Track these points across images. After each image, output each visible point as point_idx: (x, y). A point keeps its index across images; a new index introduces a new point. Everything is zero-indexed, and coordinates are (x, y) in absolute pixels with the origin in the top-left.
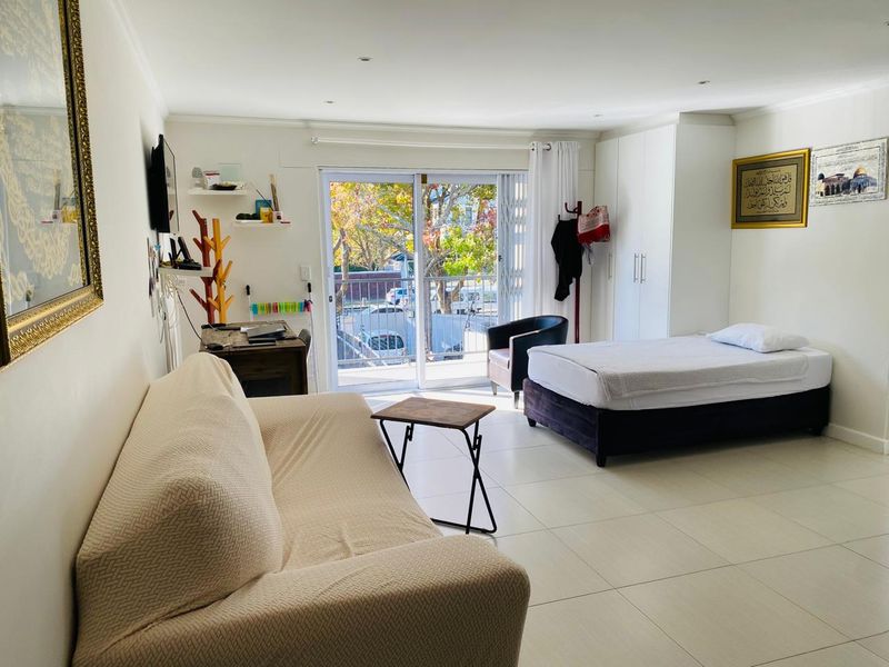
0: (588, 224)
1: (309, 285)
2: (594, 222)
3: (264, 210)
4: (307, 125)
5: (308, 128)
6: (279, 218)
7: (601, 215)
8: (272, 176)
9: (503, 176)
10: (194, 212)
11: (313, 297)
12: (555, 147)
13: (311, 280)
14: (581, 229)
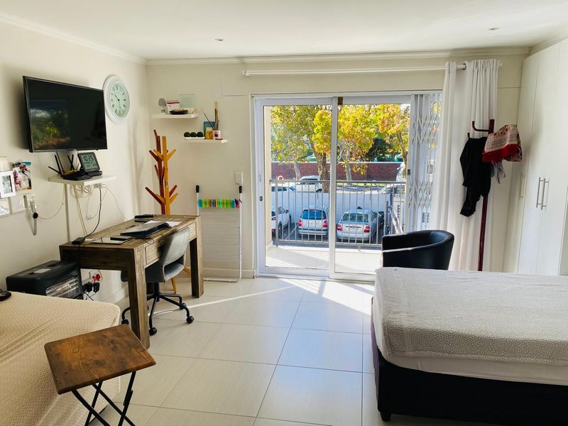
0: (495, 143)
1: (240, 188)
2: (501, 141)
3: (209, 129)
4: (242, 61)
5: (244, 63)
6: (216, 135)
7: (509, 134)
8: (216, 103)
9: (416, 96)
10: (155, 131)
11: (242, 197)
12: (470, 66)
13: (242, 184)
14: (488, 148)
